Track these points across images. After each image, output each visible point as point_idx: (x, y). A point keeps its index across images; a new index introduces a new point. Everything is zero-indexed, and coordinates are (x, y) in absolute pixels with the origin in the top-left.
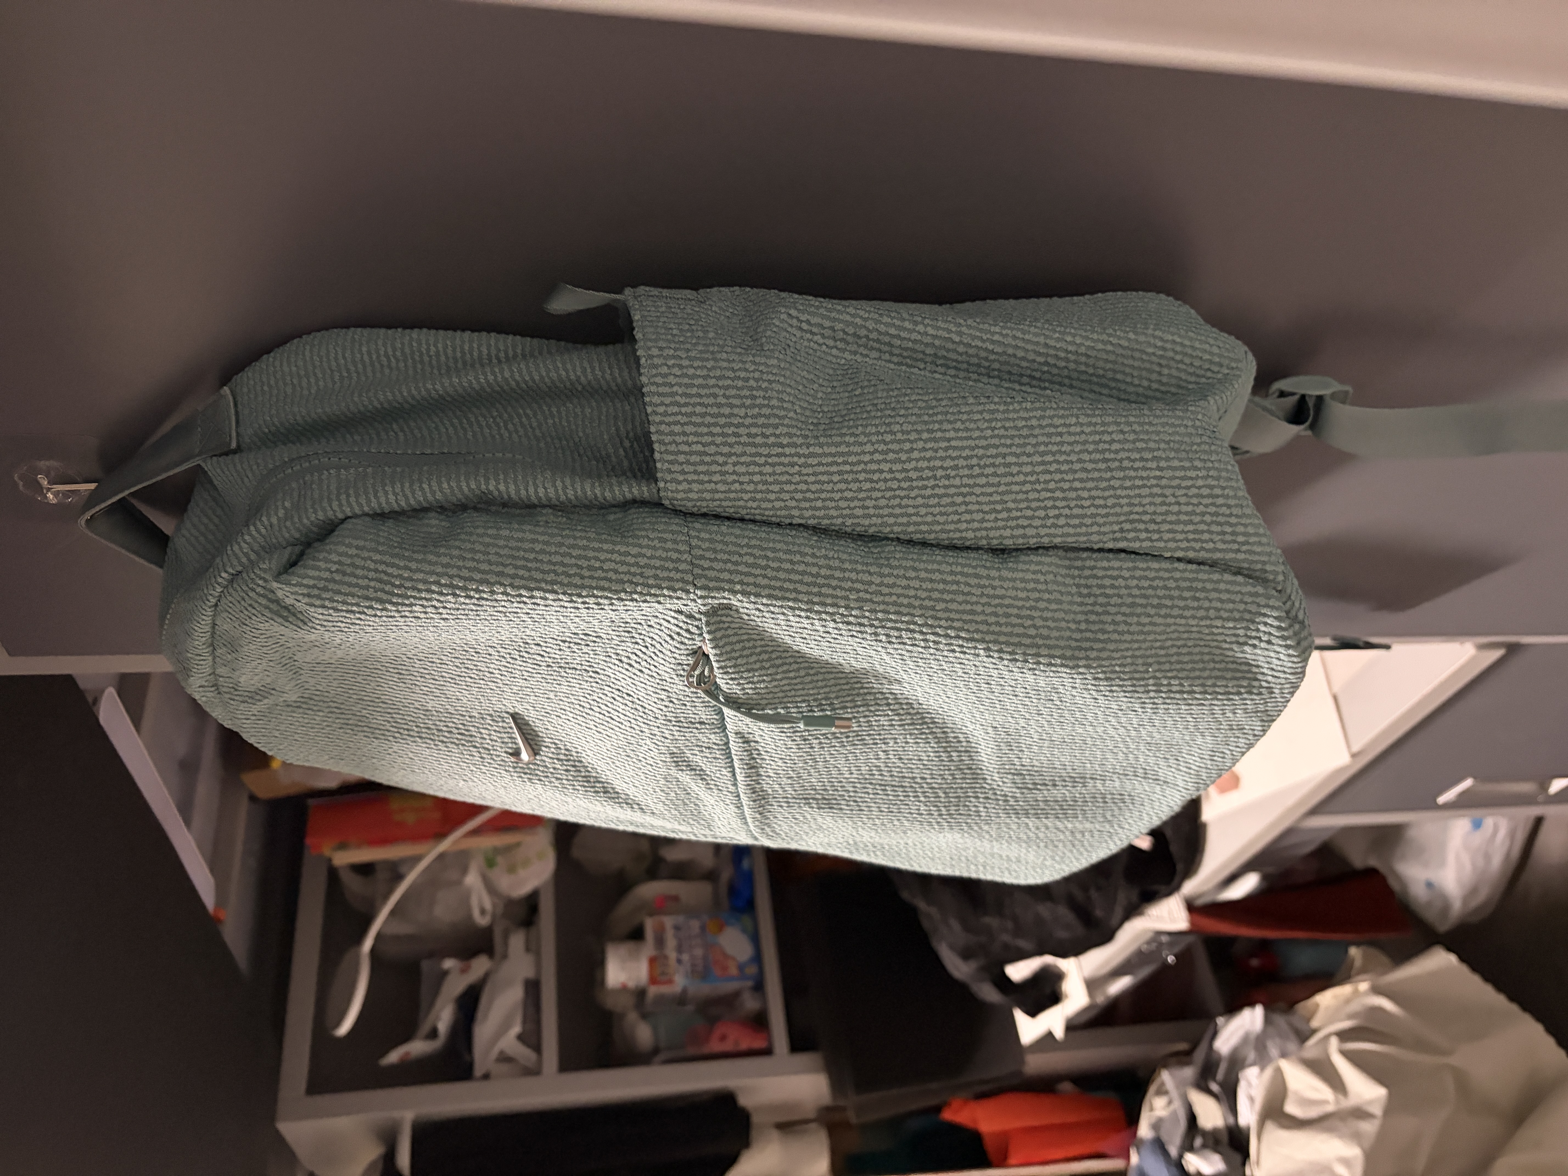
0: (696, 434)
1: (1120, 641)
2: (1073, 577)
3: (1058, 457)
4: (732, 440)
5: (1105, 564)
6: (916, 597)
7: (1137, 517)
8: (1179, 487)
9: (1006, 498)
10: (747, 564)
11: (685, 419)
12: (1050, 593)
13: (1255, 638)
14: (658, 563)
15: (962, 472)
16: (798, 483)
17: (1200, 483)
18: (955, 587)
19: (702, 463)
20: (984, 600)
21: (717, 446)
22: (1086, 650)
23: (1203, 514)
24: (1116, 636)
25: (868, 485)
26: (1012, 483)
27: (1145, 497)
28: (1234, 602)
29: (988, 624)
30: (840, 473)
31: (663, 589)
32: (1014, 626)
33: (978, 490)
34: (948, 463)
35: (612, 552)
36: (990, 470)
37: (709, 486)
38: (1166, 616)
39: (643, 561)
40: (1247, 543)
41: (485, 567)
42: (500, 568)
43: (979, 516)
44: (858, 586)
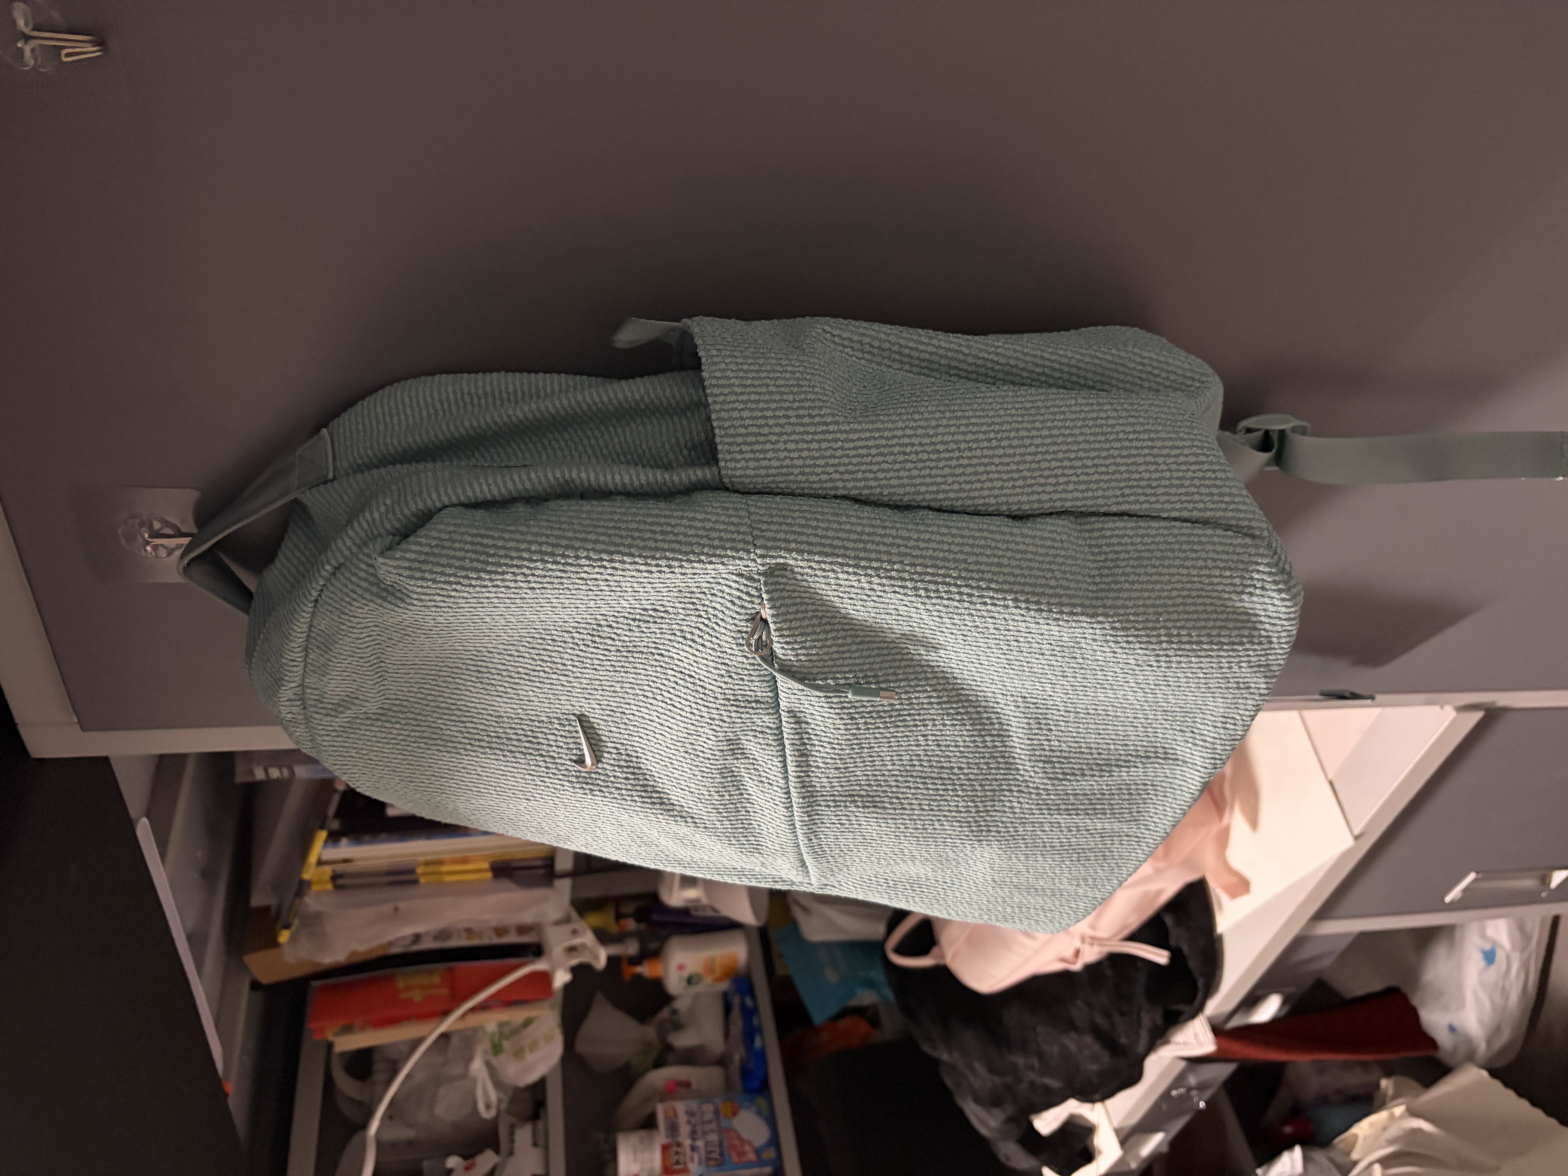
0: (751, 418)
1: (1131, 590)
2: (1085, 539)
3: (1063, 431)
4: (782, 421)
5: (1111, 525)
6: (949, 551)
7: (1135, 483)
8: (1168, 456)
9: (1021, 467)
10: (800, 525)
11: (742, 406)
12: (1065, 549)
13: (1250, 586)
14: (722, 527)
15: (982, 445)
16: (841, 457)
17: (1186, 451)
18: (982, 542)
19: (757, 442)
20: (1009, 554)
21: (770, 427)
22: (1102, 599)
23: (1192, 479)
24: (1127, 586)
25: (901, 458)
26: (1025, 454)
27: (1141, 464)
28: (1227, 553)
29: (1014, 576)
30: (877, 447)
31: (727, 549)
32: (1037, 577)
33: (996, 460)
34: (970, 437)
35: (682, 518)
36: (1005, 443)
37: (764, 463)
38: (1169, 567)
39: (709, 525)
40: (1233, 502)
41: (570, 534)
42: (583, 535)
43: (1000, 484)
44: (900, 541)
